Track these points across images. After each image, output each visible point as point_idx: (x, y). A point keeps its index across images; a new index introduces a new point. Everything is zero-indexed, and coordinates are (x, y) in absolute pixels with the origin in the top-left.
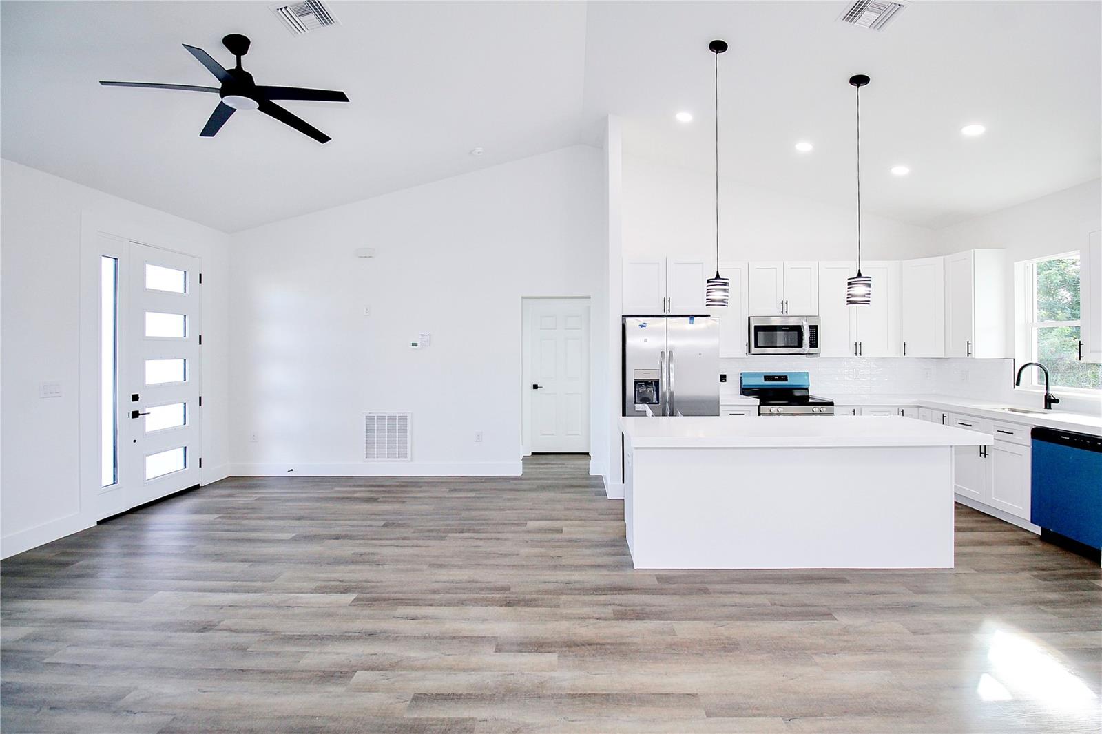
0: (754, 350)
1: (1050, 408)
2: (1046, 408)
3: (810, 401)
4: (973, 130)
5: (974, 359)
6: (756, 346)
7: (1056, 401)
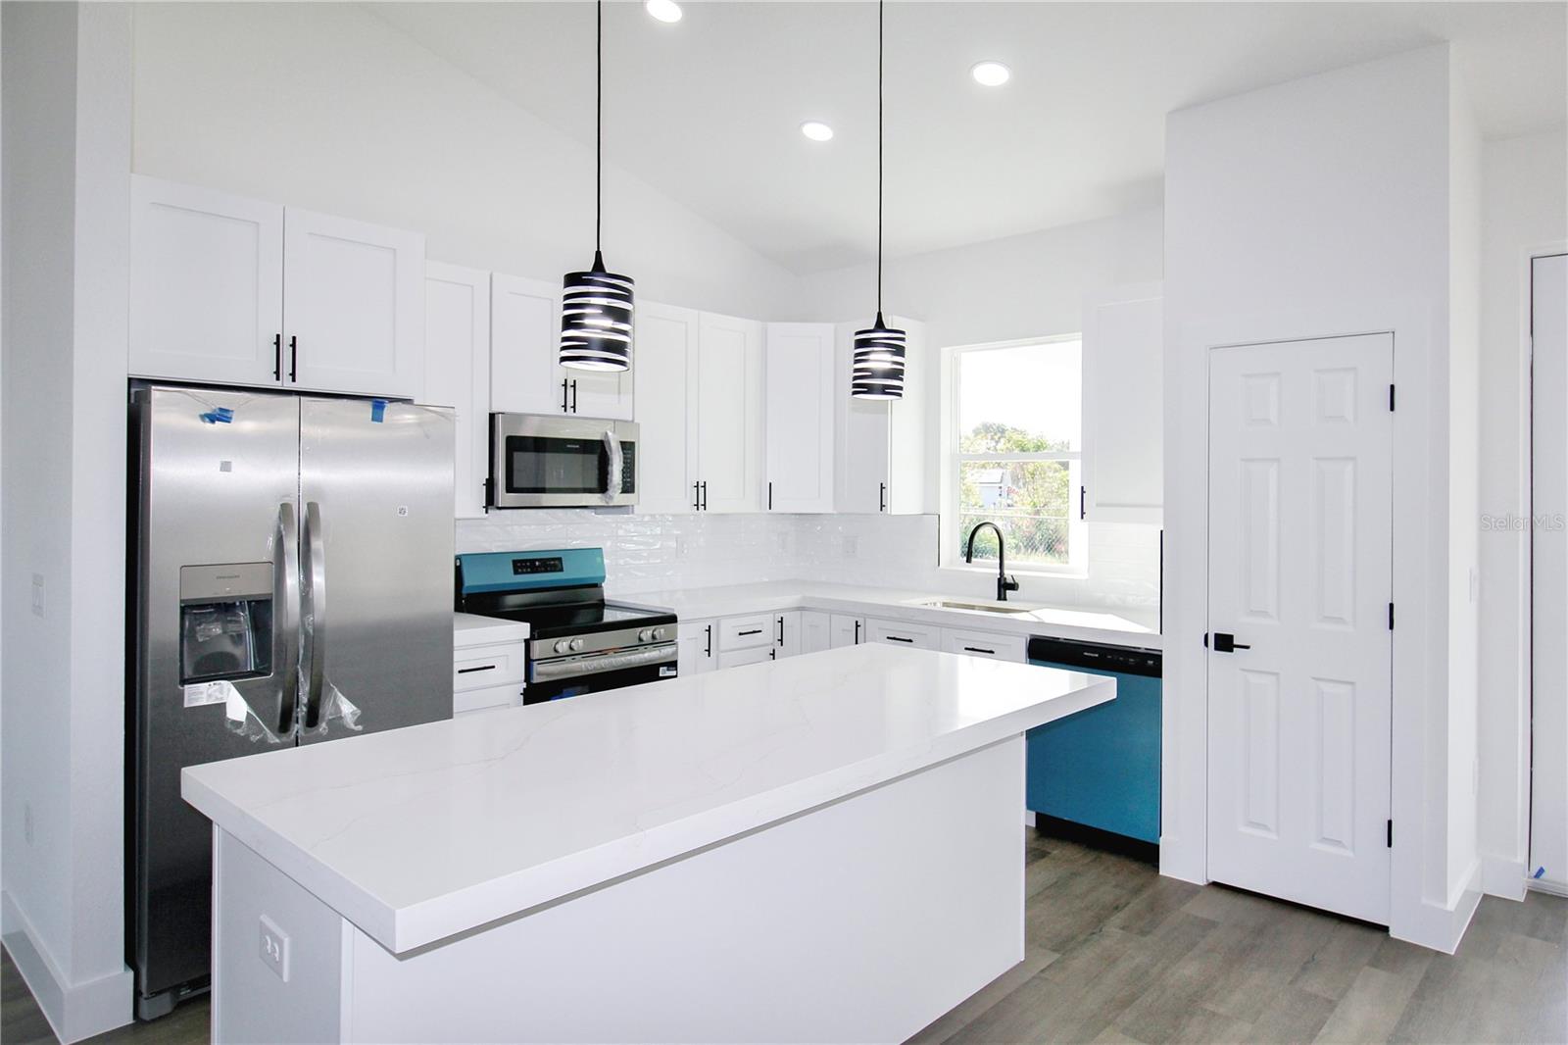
0: (502, 496)
1: (1005, 599)
2: (999, 599)
3: (609, 616)
4: (991, 75)
5: (890, 515)
6: (510, 488)
7: (1013, 587)
